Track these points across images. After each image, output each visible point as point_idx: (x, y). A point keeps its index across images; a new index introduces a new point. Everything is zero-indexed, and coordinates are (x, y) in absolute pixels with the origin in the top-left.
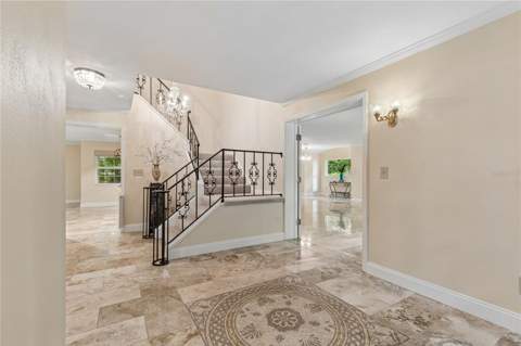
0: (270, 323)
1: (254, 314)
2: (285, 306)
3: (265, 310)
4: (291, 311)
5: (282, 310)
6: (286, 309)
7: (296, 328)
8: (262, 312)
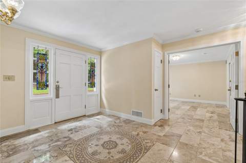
0: (115, 142)
1: (123, 144)
2: (111, 151)
3: (120, 147)
4: (108, 149)
5: (112, 148)
6: (110, 149)
7: (104, 142)
8: (121, 146)
